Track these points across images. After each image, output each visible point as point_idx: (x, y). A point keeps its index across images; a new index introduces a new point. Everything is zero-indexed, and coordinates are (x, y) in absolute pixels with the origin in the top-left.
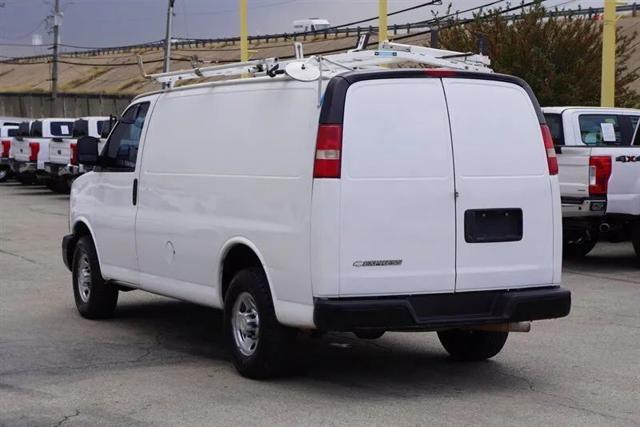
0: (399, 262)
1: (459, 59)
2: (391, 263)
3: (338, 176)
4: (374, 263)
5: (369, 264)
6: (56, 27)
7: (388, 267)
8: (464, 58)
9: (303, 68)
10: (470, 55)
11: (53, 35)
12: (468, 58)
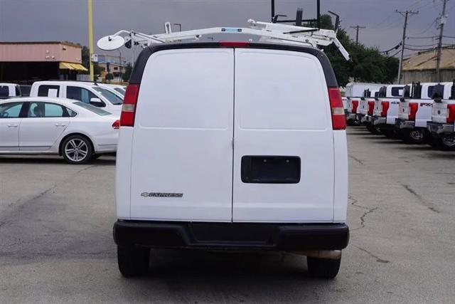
0: (180, 195)
1: (307, 33)
2: (173, 195)
3: (132, 125)
4: (158, 194)
5: (154, 195)
6: (442, 25)
7: (171, 198)
8: (310, 33)
9: (110, 40)
10: (316, 30)
11: (439, 30)
12: (314, 33)
